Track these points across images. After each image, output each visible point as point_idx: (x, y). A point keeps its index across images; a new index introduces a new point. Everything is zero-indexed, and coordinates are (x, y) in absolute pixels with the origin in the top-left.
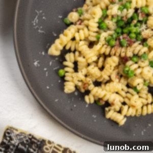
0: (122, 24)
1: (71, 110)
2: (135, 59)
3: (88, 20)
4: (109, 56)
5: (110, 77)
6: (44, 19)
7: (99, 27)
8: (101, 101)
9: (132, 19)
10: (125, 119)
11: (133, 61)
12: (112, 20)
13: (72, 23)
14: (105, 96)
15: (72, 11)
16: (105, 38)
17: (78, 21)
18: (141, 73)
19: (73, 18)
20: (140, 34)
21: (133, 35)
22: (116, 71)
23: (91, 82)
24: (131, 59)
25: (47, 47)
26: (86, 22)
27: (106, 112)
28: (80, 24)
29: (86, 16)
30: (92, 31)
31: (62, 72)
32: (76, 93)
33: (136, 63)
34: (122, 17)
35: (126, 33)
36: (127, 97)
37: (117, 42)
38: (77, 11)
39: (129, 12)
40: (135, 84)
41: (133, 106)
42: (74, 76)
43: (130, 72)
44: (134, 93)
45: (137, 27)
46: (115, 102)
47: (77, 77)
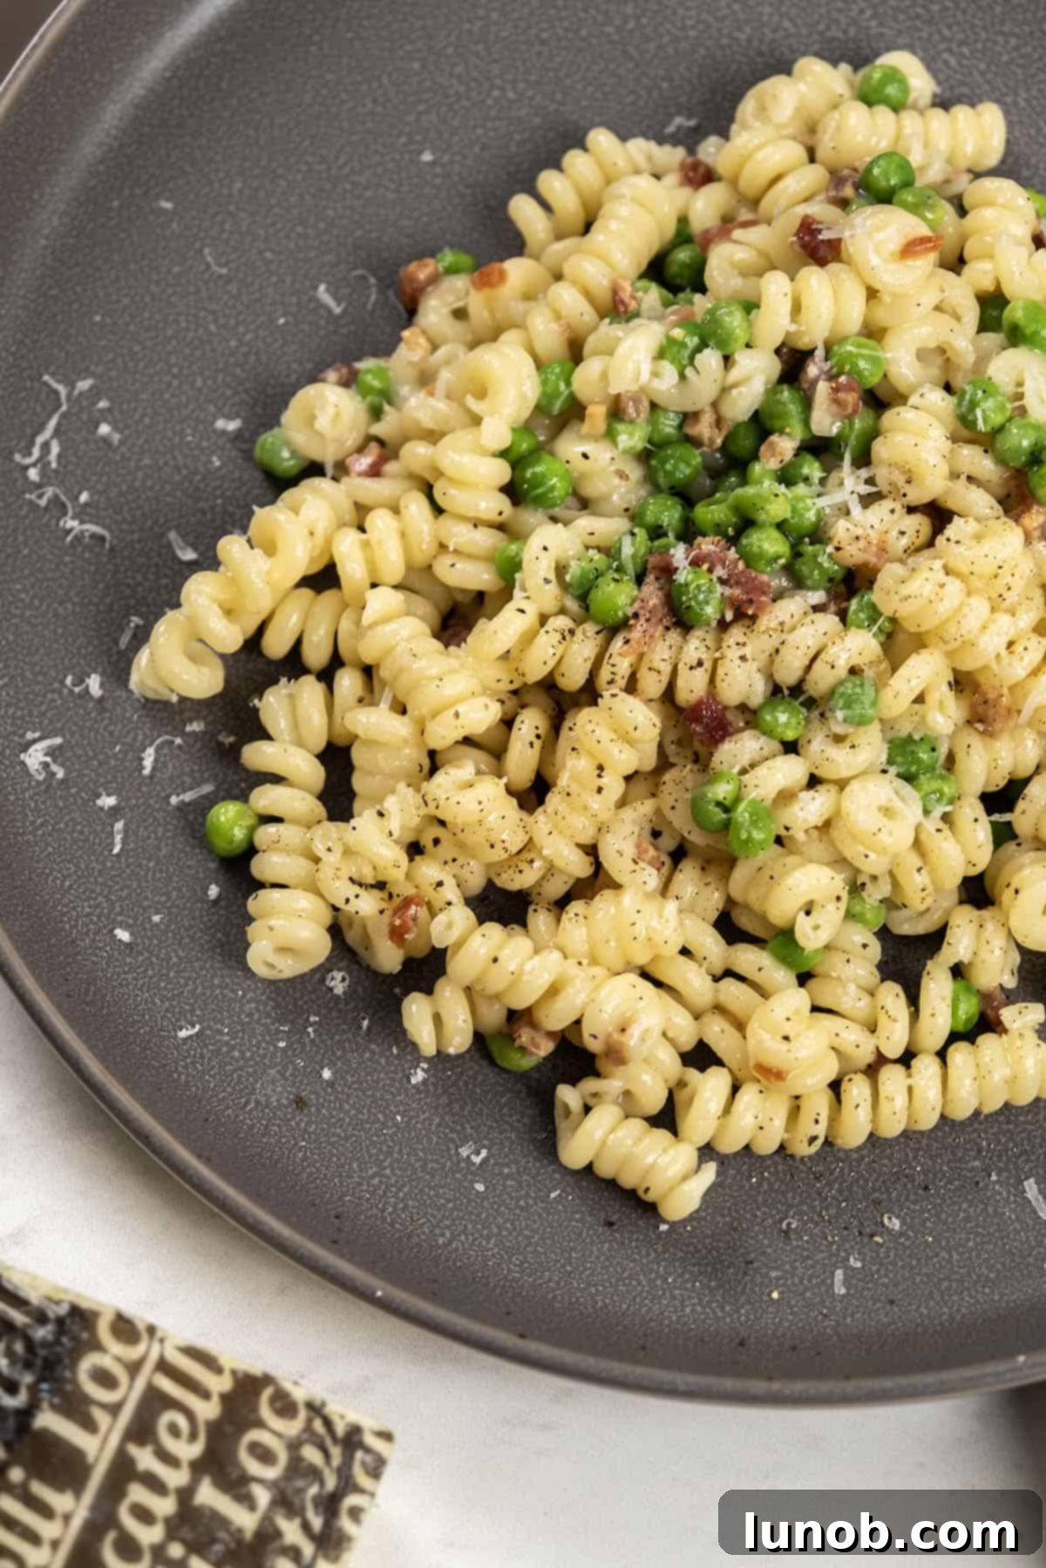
0: (685, 466)
1: (300, 1103)
2: (784, 720)
3: (433, 436)
4: (590, 694)
5: (592, 851)
6: (106, 440)
7: (513, 491)
8: (525, 1036)
9: (761, 425)
10: (709, 1173)
11: (768, 733)
12: (610, 435)
13: (314, 469)
14: (553, 991)
15: (314, 378)
16: (561, 570)
17: (360, 450)
18: (826, 826)
19: (323, 423)
20: (819, 534)
21: (769, 543)
22: (644, 808)
23: (451, 892)
24: (750, 716)
25: (124, 640)
26: (417, 453)
27: (562, 1125)
28: (375, 472)
29: (419, 407)
30: (462, 518)
31: (229, 819)
32: (338, 983)
33: (791, 748)
34: (688, 417)
35: (719, 529)
36: (719, 1009)
37: (652, 594)
38: (350, 381)
39: (735, 374)
40: (782, 903)
41: (770, 1074)
42: (319, 848)
43: (742, 813)
44: (778, 975)
45: (801, 489)
46: (632, 1040)
47: (348, 852)
